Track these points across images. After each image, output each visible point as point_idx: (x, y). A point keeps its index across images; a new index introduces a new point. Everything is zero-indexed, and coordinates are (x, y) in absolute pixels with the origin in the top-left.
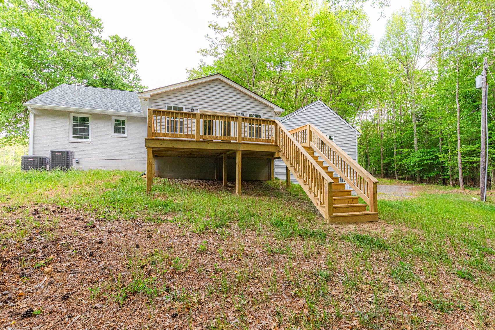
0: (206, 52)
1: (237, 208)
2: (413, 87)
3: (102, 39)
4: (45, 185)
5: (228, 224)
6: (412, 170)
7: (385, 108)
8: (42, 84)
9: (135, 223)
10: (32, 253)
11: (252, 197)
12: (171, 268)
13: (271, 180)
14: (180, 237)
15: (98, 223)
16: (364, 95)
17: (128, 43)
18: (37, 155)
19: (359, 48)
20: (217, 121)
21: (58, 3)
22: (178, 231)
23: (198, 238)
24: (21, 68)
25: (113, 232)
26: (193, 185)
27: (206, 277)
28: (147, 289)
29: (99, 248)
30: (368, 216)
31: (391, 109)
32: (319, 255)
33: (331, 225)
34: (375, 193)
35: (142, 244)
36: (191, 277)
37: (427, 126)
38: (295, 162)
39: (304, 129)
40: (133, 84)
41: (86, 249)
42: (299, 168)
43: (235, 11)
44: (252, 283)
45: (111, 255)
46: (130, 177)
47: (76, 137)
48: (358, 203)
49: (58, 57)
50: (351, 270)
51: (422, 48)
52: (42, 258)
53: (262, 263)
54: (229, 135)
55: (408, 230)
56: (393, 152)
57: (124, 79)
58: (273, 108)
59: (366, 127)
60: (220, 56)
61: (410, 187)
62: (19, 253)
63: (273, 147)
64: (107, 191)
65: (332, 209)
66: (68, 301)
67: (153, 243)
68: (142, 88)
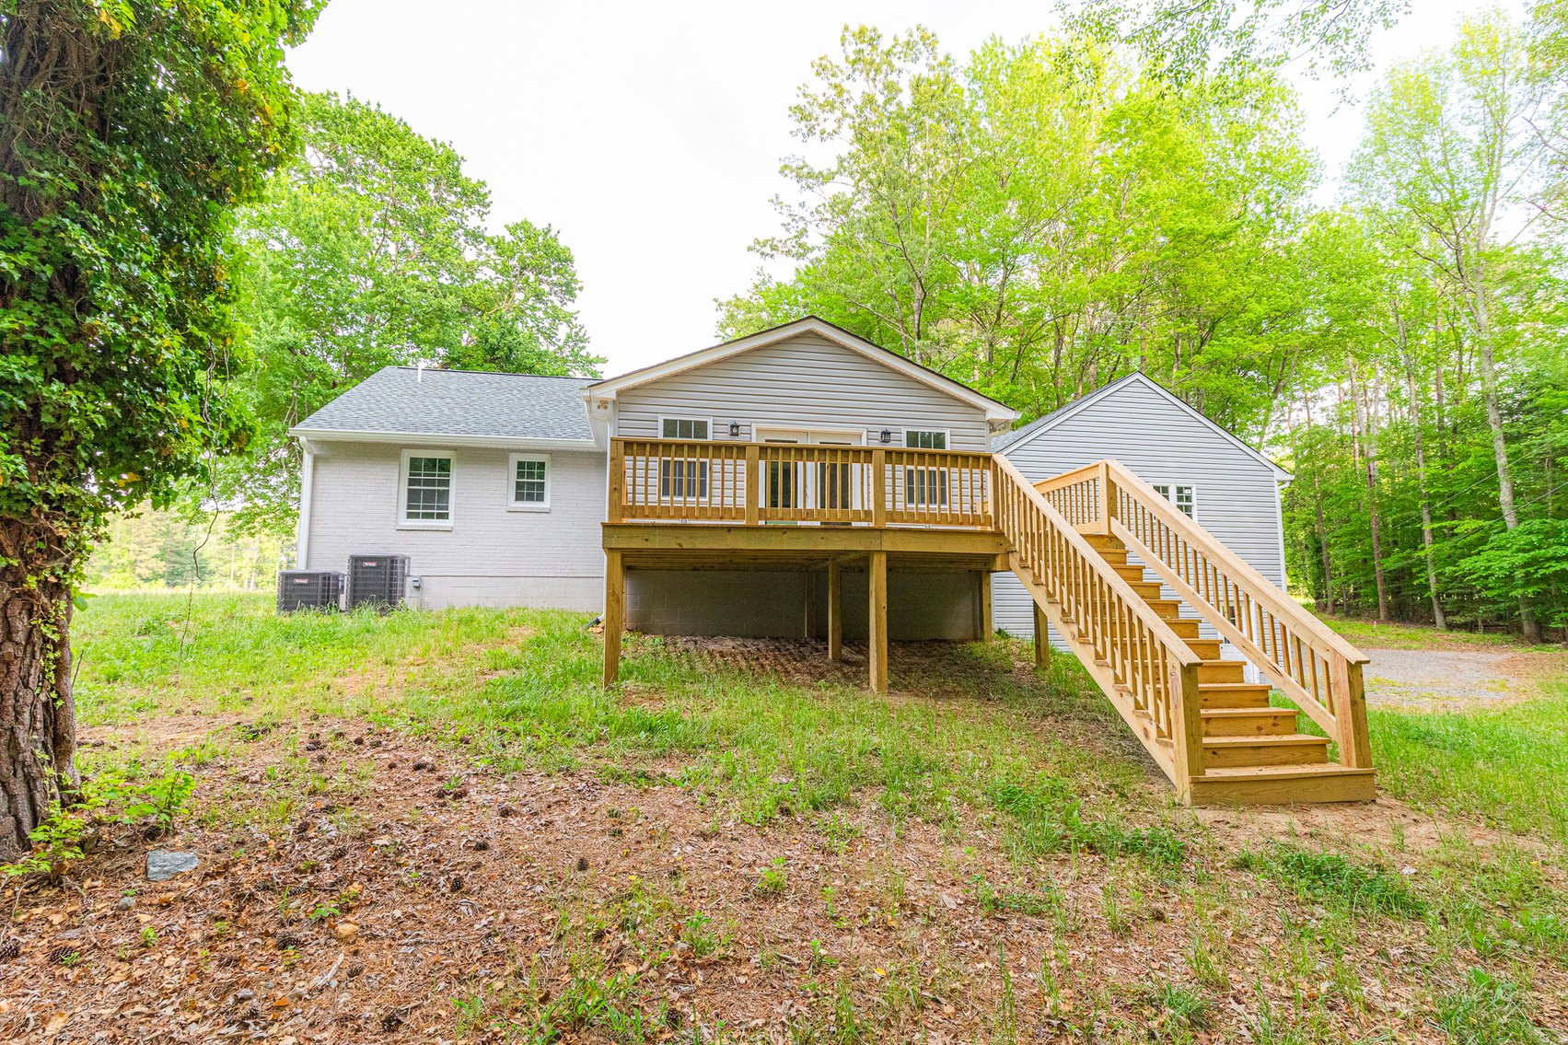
0: (774, 248)
1: (876, 740)
2: (1480, 307)
3: (487, 234)
4: (335, 657)
5: (848, 798)
6: (1499, 595)
7: (1380, 381)
8: (335, 368)
9: (573, 786)
10: (305, 872)
11: (922, 702)
12: (681, 945)
13: (982, 639)
14: (704, 836)
15: (473, 781)
16: (1295, 342)
17: (556, 240)
18: (319, 568)
19: (1268, 192)
20: (810, 465)
21: (381, 154)
22: (697, 816)
23: (758, 841)
24: (288, 331)
25: (515, 812)
26: (739, 657)
27: (787, 983)
28: (612, 1013)
29: (477, 866)
30: (1337, 782)
31: (1402, 382)
32: (1160, 926)
33: (1198, 813)
34: (1357, 701)
35: (596, 856)
36: (742, 980)
37: (1549, 439)
38: (1065, 589)
39: (1089, 476)
40: (567, 351)
41: (442, 868)
42: (1077, 611)
43: (858, 120)
44: (935, 1017)
45: (509, 889)
46: (557, 634)
47: (416, 516)
48: (1296, 731)
49: (377, 293)
50: (1284, 991)
51: (1508, 174)
52: (331, 890)
53: (963, 944)
54: (845, 505)
55: (1494, 836)
56: (1421, 532)
57: (541, 339)
58: (983, 411)
59: (1311, 447)
60: (815, 254)
61: (1495, 657)
62: (275, 871)
63: (988, 540)
64: (495, 678)
65: (1201, 756)
66: (399, 1036)
67: (627, 855)
68: (590, 362)
